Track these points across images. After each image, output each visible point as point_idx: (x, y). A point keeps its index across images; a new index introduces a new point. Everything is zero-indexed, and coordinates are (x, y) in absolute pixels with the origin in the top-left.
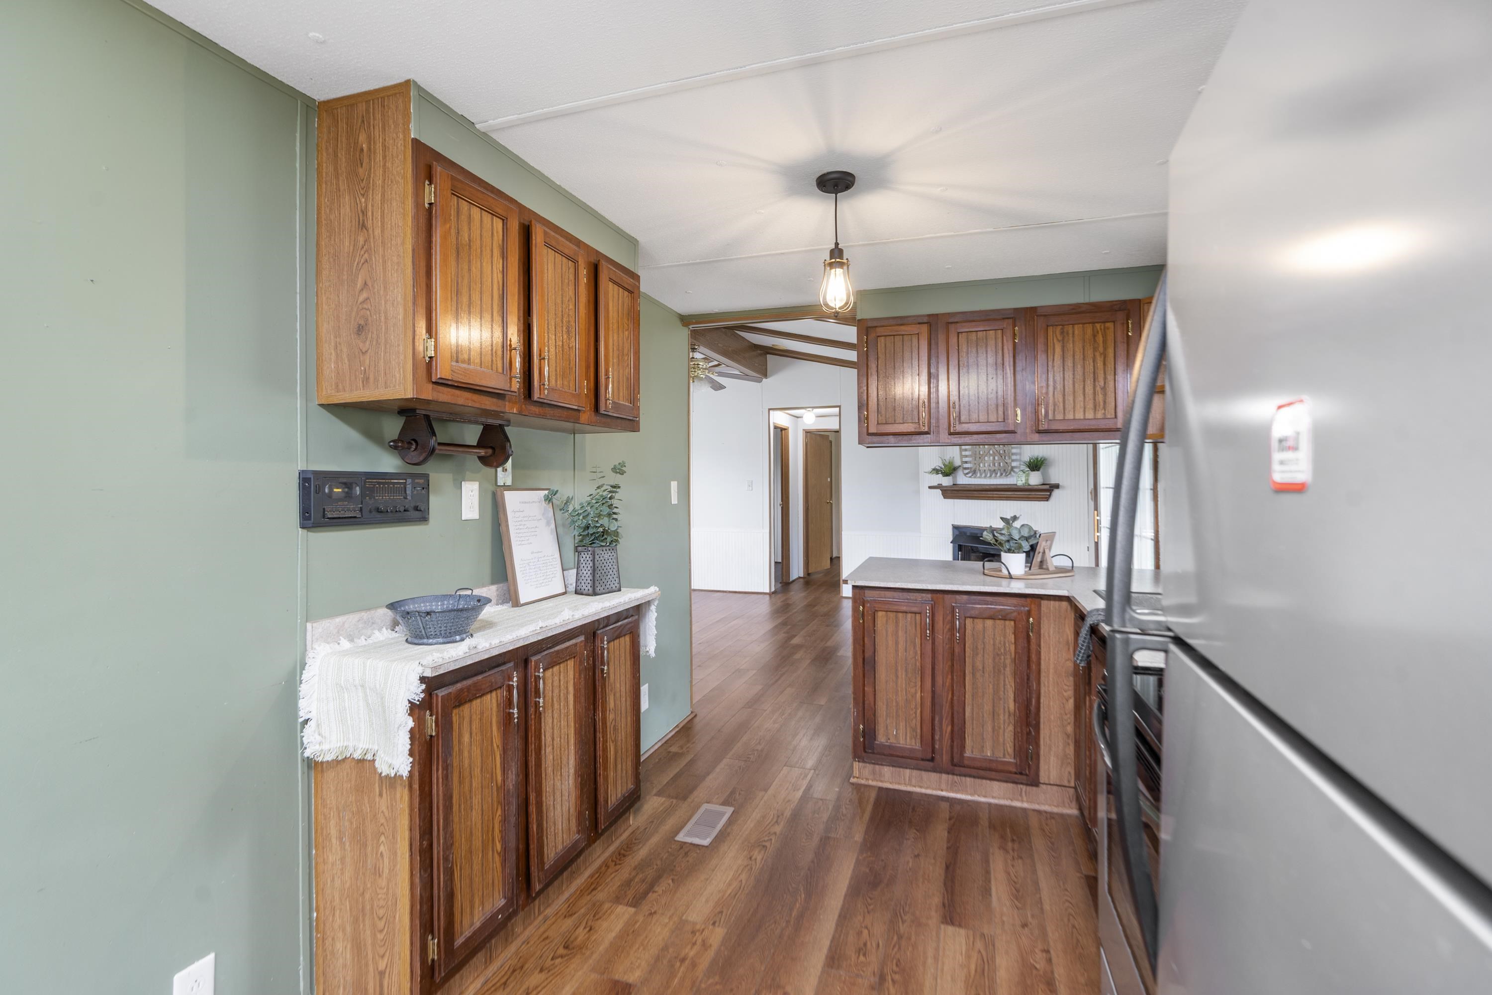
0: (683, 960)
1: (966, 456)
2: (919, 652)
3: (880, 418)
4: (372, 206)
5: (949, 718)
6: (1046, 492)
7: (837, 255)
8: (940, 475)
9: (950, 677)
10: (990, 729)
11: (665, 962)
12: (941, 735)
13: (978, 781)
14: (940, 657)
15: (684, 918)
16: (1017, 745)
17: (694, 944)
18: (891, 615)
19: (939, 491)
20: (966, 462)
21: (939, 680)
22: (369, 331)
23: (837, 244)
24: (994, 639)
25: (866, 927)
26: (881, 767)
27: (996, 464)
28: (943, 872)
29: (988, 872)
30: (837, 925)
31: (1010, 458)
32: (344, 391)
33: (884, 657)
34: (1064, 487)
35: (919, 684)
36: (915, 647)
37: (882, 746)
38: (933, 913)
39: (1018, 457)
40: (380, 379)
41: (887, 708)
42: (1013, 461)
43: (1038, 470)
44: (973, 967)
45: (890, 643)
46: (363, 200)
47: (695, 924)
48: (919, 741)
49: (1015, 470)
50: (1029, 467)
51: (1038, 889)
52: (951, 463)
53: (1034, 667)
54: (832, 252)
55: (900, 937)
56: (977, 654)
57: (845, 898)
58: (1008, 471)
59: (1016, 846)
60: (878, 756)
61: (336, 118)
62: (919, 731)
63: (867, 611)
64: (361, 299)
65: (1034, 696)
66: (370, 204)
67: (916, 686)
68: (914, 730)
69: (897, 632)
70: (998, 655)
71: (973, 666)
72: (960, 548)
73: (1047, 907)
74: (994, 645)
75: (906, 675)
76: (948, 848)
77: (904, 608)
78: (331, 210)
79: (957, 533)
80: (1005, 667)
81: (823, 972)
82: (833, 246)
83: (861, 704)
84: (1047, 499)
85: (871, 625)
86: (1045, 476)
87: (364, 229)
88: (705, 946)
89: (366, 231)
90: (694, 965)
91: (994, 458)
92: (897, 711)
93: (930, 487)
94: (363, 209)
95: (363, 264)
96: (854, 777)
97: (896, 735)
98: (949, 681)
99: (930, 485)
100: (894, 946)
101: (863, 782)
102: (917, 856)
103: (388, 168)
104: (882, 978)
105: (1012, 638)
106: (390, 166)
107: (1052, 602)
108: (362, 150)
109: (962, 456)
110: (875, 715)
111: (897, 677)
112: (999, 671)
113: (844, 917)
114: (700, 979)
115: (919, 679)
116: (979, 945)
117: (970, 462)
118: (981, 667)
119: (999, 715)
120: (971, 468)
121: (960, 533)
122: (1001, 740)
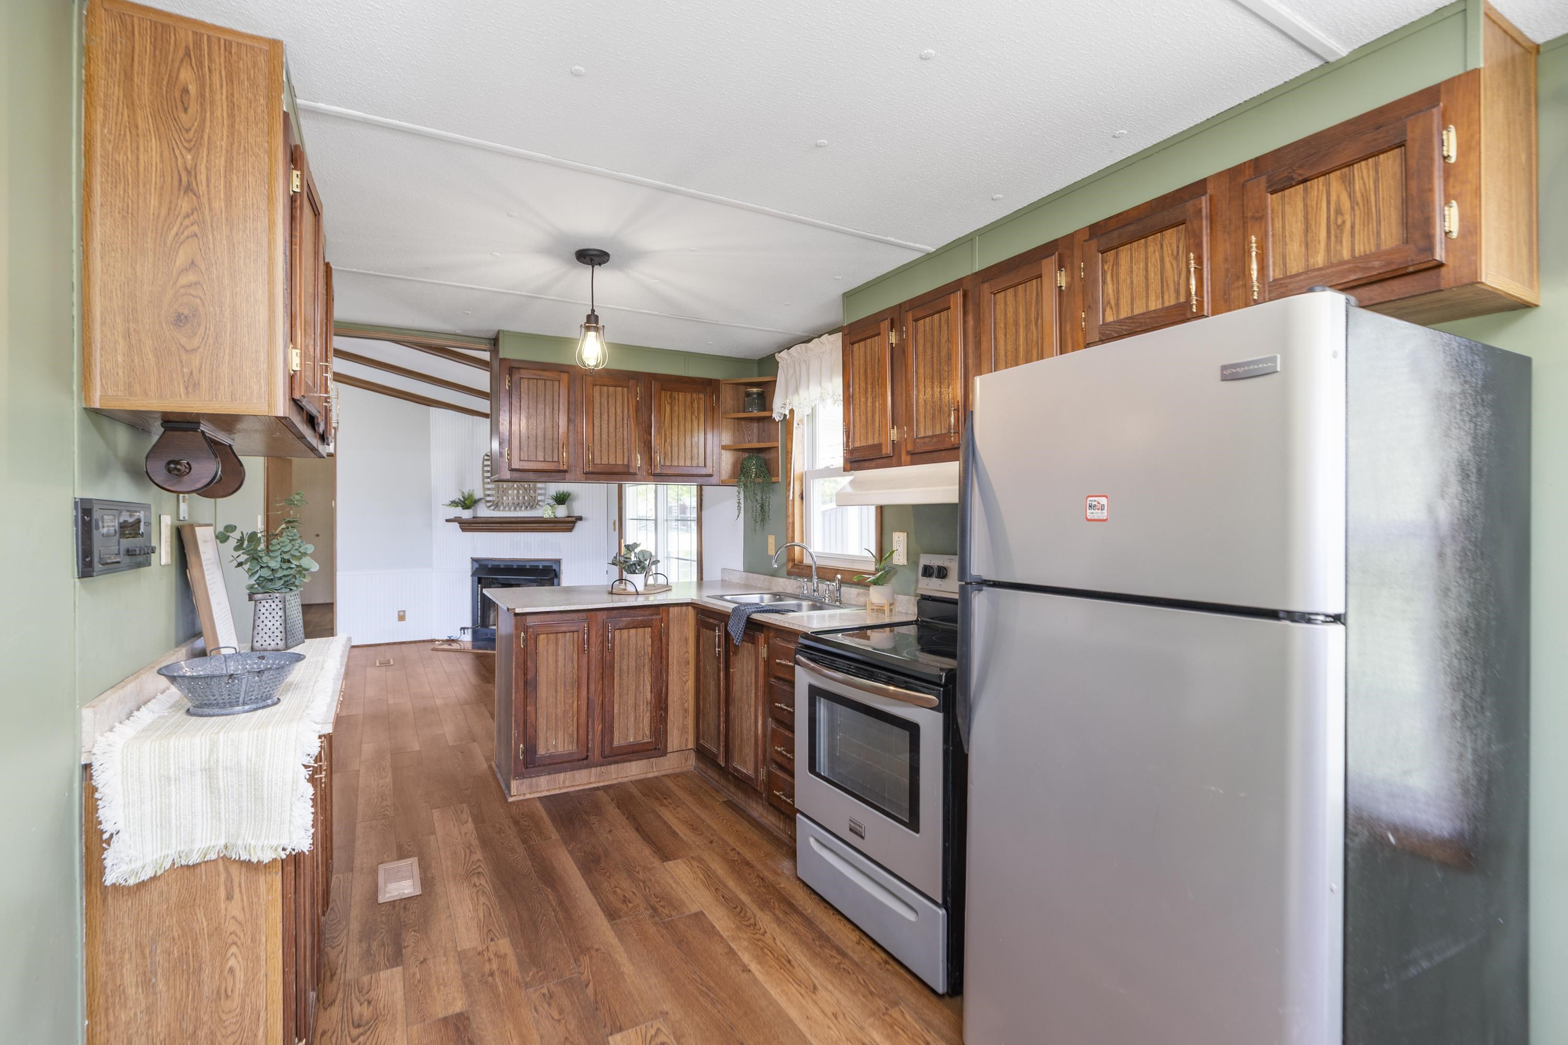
0: (492, 974)
1: (489, 489)
2: (576, 666)
3: (522, 456)
4: (207, 169)
5: (600, 718)
6: (568, 524)
7: (592, 321)
8: (460, 508)
9: (601, 682)
10: (633, 720)
11: (477, 983)
12: (593, 735)
13: (620, 765)
14: (593, 668)
15: (459, 949)
16: (653, 727)
17: (490, 960)
18: (552, 636)
19: (456, 525)
20: (489, 495)
21: (592, 687)
22: (199, 324)
23: (593, 311)
24: (637, 644)
25: (616, 887)
26: (537, 778)
27: (521, 498)
28: (636, 834)
29: (665, 823)
30: (594, 895)
31: (535, 491)
32: (146, 393)
33: (544, 676)
34: (586, 519)
35: (575, 694)
36: (572, 663)
37: (543, 757)
38: (652, 860)
39: (543, 491)
40: (222, 387)
41: (547, 722)
42: (540, 494)
43: (564, 504)
44: (701, 876)
45: (550, 661)
46: (189, 157)
47: (475, 949)
48: (575, 745)
49: (540, 503)
50: (556, 501)
51: (703, 821)
52: (470, 496)
53: (664, 662)
54: (588, 317)
55: (644, 882)
56: (623, 659)
57: (584, 877)
58: (533, 504)
59: (670, 801)
60: (540, 768)
61: (129, 27)
62: (575, 736)
63: (530, 636)
64: (184, 280)
65: (664, 685)
66: (203, 166)
67: (573, 696)
68: (571, 736)
69: (557, 651)
70: (639, 657)
71: (620, 670)
72: (480, 581)
73: (715, 827)
74: (636, 649)
75: (565, 689)
76: (627, 819)
77: (564, 629)
78: (116, 148)
79: (476, 565)
80: (644, 666)
81: (612, 925)
82: (590, 313)
83: (522, 725)
84: (570, 530)
85: (533, 648)
86: (569, 509)
87: (191, 194)
88: (501, 957)
89: (194, 197)
90: (506, 973)
91: (518, 492)
92: (556, 723)
93: (447, 521)
94: (189, 167)
95: (188, 237)
96: (512, 796)
97: (555, 745)
98: (600, 686)
99: (448, 518)
100: (645, 889)
101: (521, 798)
102: (610, 831)
103: (239, 132)
104: (654, 908)
105: (649, 641)
106: (242, 130)
107: (676, 608)
108: (185, 91)
109: (485, 489)
110: (536, 732)
111: (556, 691)
112: (640, 670)
113: (595, 889)
114: (520, 977)
115: (576, 690)
116: (695, 864)
117: (492, 495)
118: (626, 670)
119: (639, 706)
120: (494, 501)
121: (481, 565)
122: (641, 726)
